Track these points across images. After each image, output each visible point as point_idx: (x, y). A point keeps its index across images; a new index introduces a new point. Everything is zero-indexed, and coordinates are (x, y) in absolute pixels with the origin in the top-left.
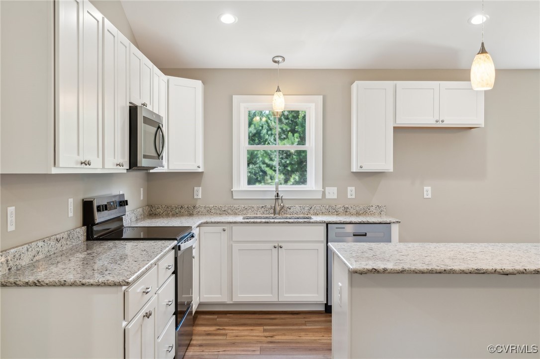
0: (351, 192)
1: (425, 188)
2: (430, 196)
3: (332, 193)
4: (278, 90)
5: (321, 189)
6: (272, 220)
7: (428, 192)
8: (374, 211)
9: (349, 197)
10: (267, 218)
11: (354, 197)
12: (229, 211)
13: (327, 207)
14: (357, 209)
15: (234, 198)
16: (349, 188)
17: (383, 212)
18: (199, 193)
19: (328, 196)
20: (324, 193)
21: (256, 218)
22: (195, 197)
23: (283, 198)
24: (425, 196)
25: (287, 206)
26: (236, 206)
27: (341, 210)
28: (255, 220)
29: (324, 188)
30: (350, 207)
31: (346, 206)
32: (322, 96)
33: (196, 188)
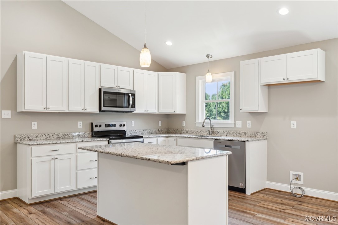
0: (249, 124)
1: (292, 122)
2: (295, 127)
3: (239, 124)
4: (209, 72)
5: (233, 122)
6: (207, 137)
7: (294, 124)
8: (260, 135)
9: (248, 127)
10: (205, 136)
11: (250, 127)
12: (194, 132)
13: (236, 132)
14: (251, 134)
15: (197, 126)
16: (248, 122)
17: (265, 136)
18: (184, 124)
19: (237, 126)
20: (235, 124)
21: (201, 136)
22: (183, 126)
23: (214, 126)
24: (292, 127)
25: (217, 131)
26: (197, 130)
27: (242, 134)
28: (202, 137)
29: (235, 122)
30: (247, 133)
31: (245, 132)
32: (233, 72)
33: (183, 121)
